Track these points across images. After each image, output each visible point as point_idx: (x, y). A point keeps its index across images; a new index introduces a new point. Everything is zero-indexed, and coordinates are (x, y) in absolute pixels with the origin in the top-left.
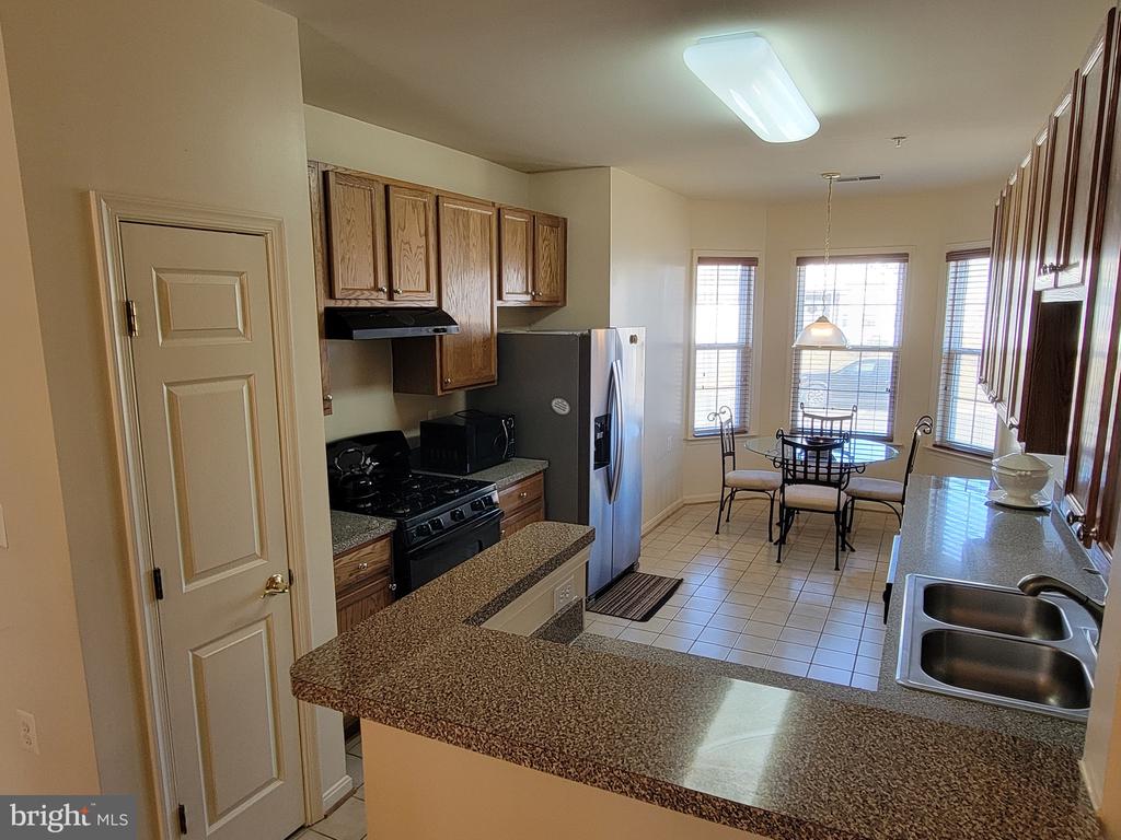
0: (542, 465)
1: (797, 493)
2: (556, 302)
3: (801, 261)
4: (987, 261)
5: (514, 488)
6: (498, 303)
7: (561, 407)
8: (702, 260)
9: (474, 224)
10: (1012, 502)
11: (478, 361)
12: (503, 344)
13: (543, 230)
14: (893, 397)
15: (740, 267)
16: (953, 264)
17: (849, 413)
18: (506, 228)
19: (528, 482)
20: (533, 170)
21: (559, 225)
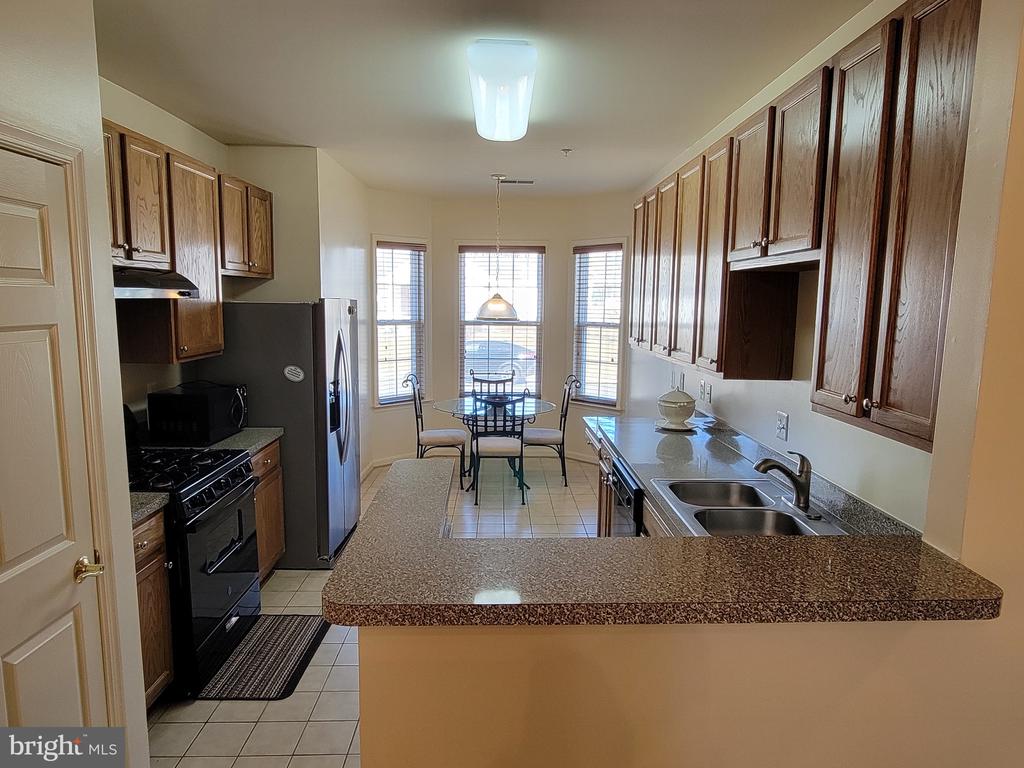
0: (278, 432)
1: (487, 444)
2: (265, 276)
3: (462, 249)
4: (620, 253)
5: (260, 455)
6: (221, 272)
7: (294, 373)
8: (381, 244)
9: (200, 188)
10: (673, 427)
11: (208, 329)
12: (228, 312)
13: (255, 202)
14: (539, 363)
15: (409, 252)
16: (578, 256)
17: (510, 377)
18: (225, 195)
19: (268, 450)
20: (232, 140)
21: (266, 197)
